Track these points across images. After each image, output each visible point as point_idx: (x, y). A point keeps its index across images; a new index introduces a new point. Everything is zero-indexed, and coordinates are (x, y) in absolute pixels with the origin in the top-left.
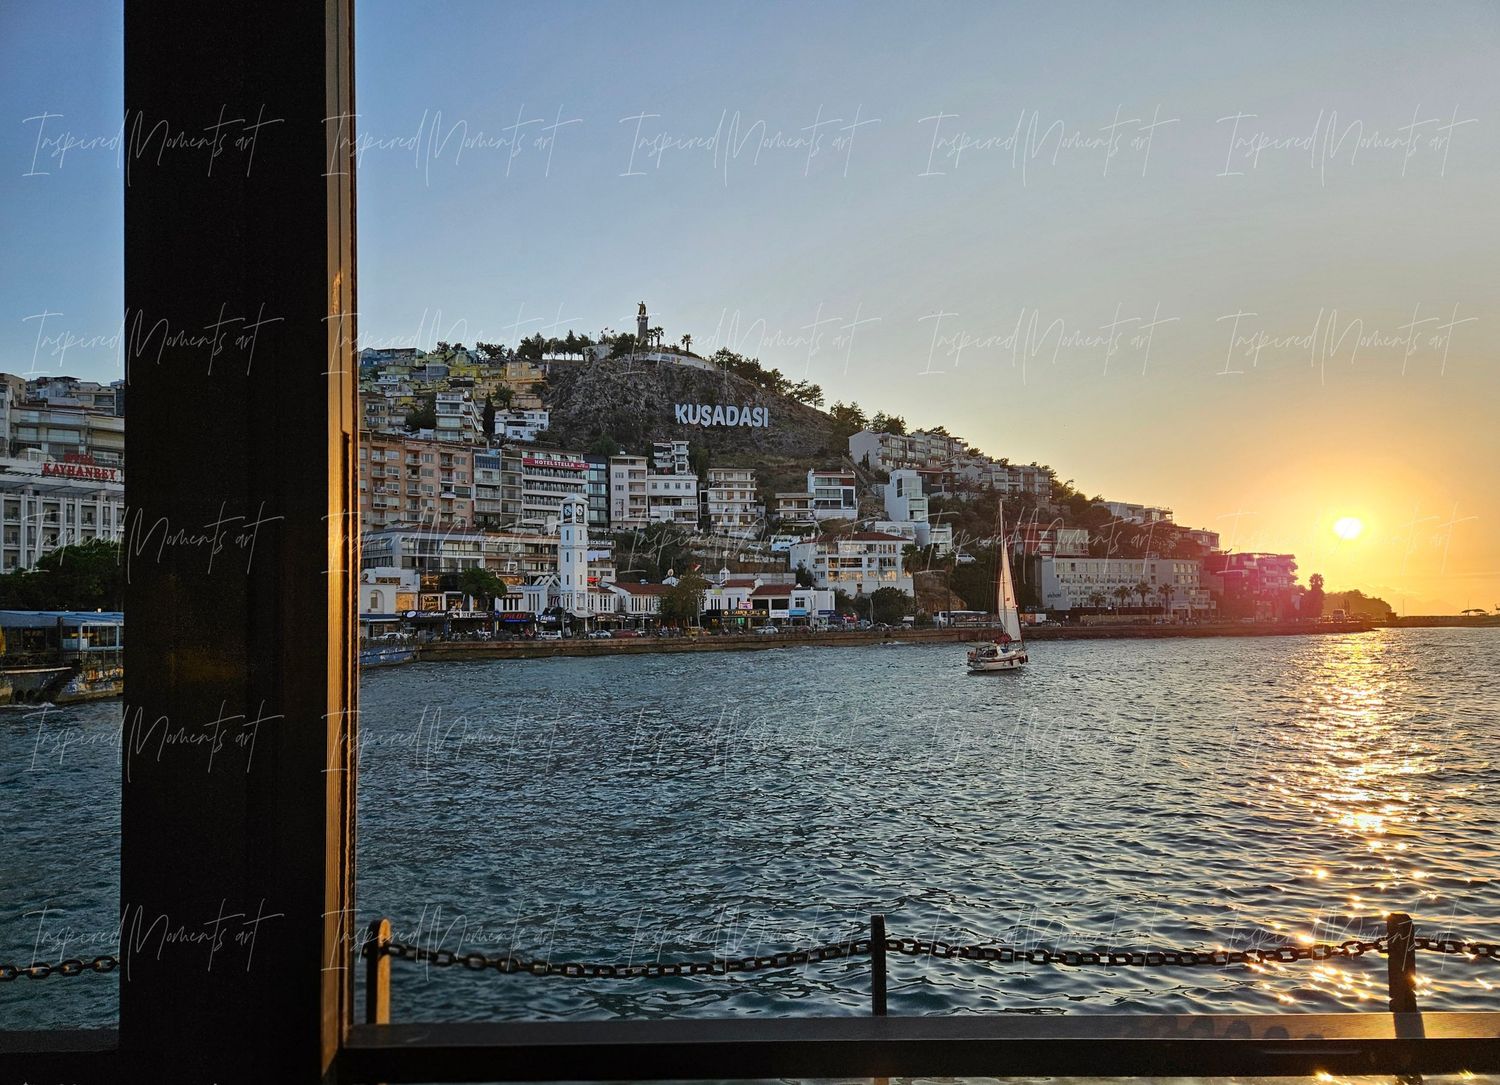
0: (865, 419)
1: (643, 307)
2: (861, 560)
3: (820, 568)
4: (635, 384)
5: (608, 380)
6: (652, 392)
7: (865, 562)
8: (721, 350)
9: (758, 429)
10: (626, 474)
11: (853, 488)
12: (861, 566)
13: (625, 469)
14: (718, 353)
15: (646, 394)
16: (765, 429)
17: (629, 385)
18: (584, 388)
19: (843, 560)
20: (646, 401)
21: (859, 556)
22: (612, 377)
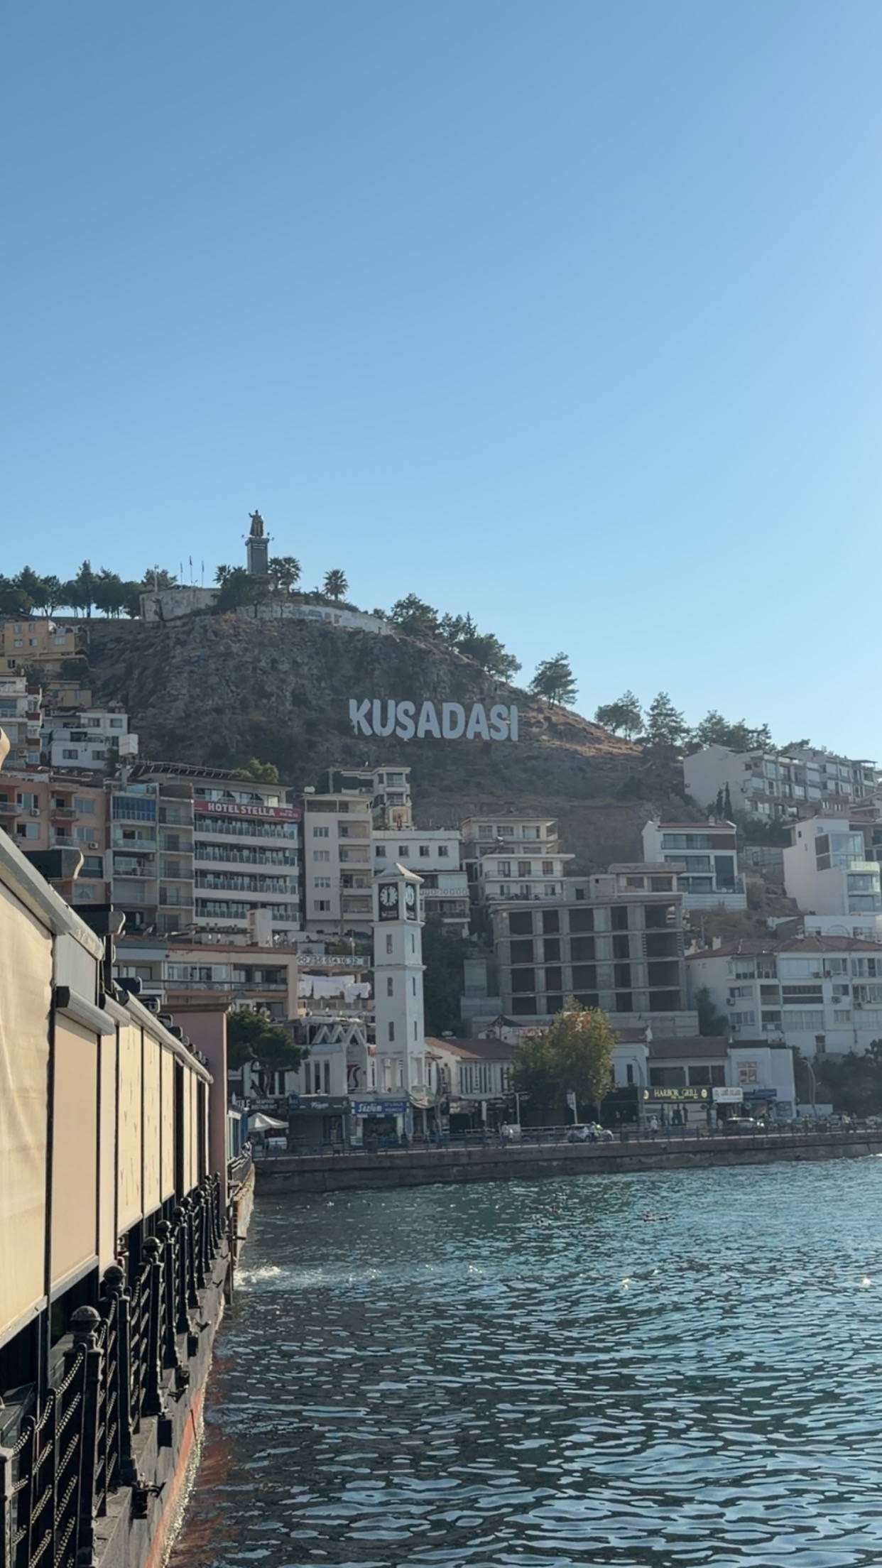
0: (685, 726)
1: (257, 524)
2: (818, 989)
3: (742, 1005)
4: (274, 661)
5: (228, 655)
6: (302, 677)
7: (828, 992)
8: (403, 597)
9: (502, 743)
10: (334, 830)
11: (733, 853)
12: (820, 1000)
13: (329, 820)
14: (399, 605)
15: (292, 678)
16: (515, 746)
17: (263, 664)
18: (188, 668)
19: (787, 989)
20: (293, 693)
21: (816, 982)
22: (235, 648)
